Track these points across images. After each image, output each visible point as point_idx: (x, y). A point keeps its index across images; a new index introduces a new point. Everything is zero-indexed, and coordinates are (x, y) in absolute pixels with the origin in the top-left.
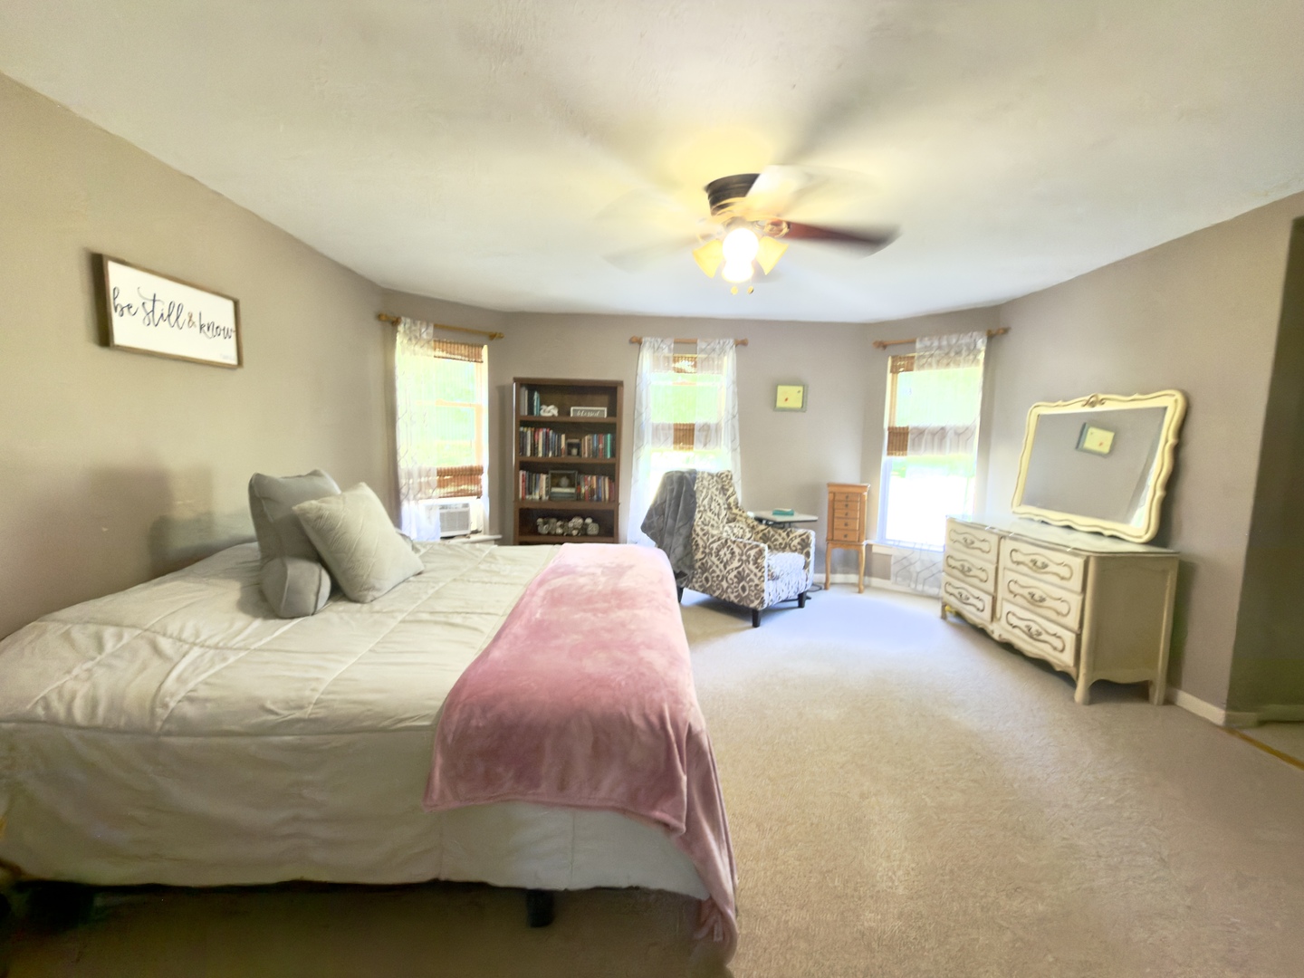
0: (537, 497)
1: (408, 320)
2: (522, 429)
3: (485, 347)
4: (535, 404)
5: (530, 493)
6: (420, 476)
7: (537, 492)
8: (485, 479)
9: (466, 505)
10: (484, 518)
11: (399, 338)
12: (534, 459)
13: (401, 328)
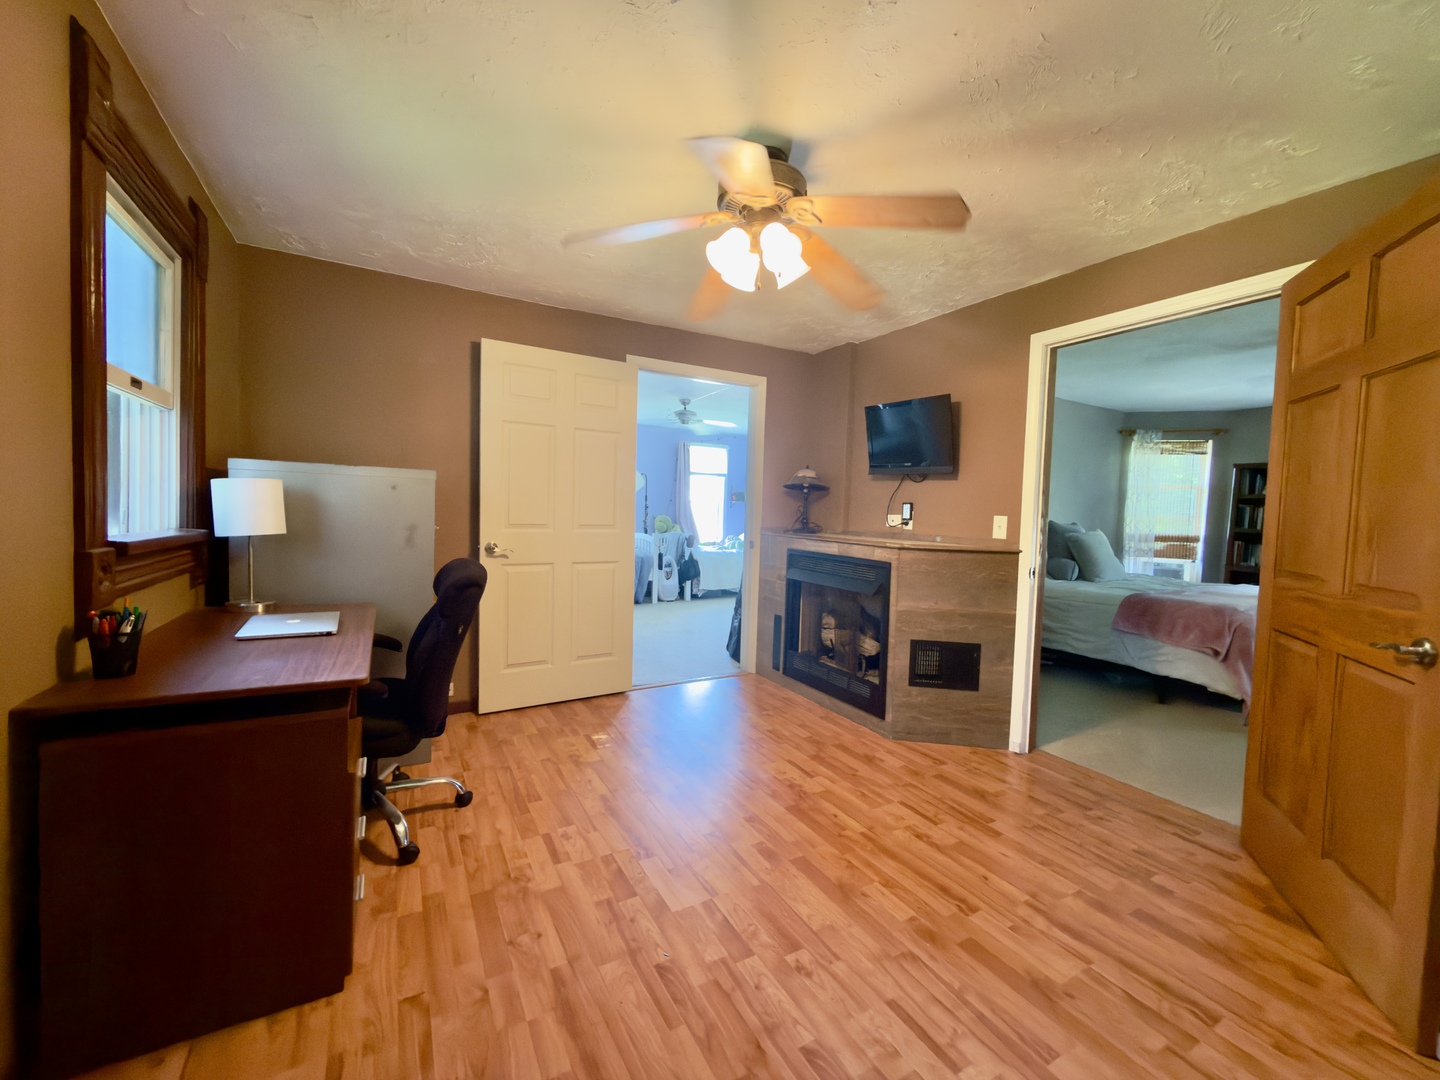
0: (1253, 564)
1: (1142, 431)
2: (1241, 506)
3: (1211, 442)
4: (1257, 484)
5: (1246, 560)
6: (1140, 541)
7: (1253, 560)
8: (1200, 547)
9: (1181, 566)
10: (1197, 575)
11: (1133, 444)
12: (1253, 531)
13: (1136, 437)
